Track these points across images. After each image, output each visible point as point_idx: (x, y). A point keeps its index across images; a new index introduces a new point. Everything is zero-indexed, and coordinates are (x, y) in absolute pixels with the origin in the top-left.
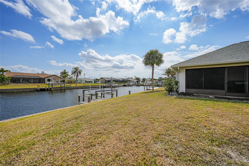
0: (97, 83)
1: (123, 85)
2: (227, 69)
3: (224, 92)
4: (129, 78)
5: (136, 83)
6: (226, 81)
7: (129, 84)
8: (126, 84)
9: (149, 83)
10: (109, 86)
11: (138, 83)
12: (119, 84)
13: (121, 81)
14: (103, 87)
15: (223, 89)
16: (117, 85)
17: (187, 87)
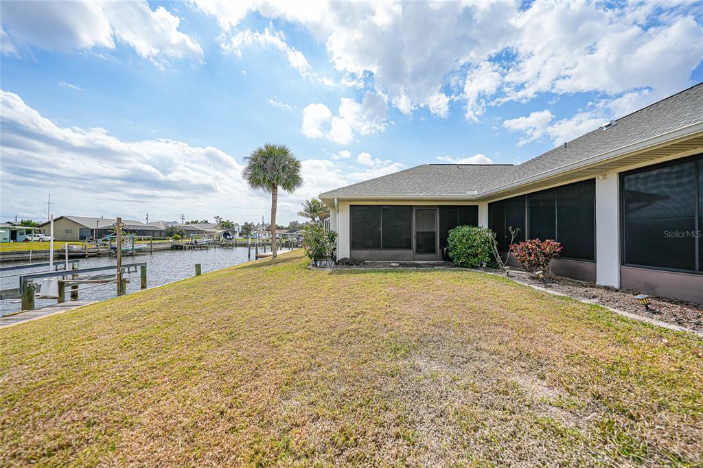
0: (27, 240)
1: (169, 246)
2: (416, 210)
3: (410, 253)
4: (196, 222)
5: (222, 238)
6: (414, 234)
7: (196, 242)
8: (182, 242)
9: (264, 237)
10: (102, 250)
11: (228, 237)
12: (153, 242)
13: (161, 231)
14: (70, 257)
15: (410, 247)
16: (143, 245)
17: (354, 246)
